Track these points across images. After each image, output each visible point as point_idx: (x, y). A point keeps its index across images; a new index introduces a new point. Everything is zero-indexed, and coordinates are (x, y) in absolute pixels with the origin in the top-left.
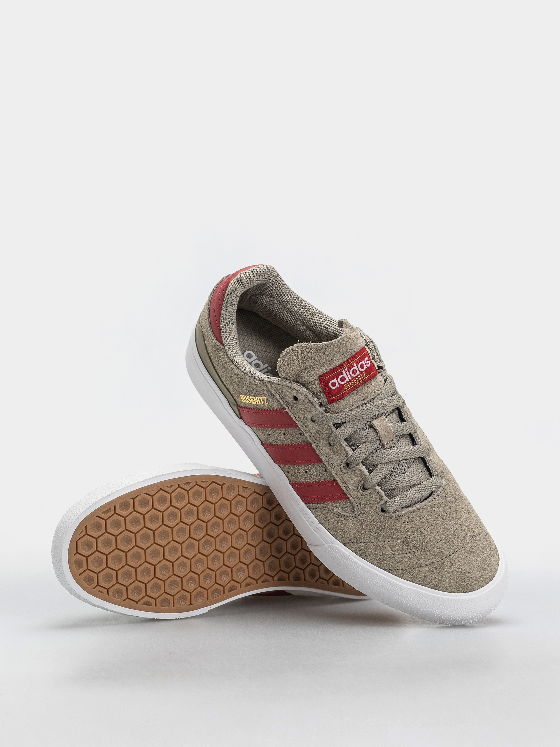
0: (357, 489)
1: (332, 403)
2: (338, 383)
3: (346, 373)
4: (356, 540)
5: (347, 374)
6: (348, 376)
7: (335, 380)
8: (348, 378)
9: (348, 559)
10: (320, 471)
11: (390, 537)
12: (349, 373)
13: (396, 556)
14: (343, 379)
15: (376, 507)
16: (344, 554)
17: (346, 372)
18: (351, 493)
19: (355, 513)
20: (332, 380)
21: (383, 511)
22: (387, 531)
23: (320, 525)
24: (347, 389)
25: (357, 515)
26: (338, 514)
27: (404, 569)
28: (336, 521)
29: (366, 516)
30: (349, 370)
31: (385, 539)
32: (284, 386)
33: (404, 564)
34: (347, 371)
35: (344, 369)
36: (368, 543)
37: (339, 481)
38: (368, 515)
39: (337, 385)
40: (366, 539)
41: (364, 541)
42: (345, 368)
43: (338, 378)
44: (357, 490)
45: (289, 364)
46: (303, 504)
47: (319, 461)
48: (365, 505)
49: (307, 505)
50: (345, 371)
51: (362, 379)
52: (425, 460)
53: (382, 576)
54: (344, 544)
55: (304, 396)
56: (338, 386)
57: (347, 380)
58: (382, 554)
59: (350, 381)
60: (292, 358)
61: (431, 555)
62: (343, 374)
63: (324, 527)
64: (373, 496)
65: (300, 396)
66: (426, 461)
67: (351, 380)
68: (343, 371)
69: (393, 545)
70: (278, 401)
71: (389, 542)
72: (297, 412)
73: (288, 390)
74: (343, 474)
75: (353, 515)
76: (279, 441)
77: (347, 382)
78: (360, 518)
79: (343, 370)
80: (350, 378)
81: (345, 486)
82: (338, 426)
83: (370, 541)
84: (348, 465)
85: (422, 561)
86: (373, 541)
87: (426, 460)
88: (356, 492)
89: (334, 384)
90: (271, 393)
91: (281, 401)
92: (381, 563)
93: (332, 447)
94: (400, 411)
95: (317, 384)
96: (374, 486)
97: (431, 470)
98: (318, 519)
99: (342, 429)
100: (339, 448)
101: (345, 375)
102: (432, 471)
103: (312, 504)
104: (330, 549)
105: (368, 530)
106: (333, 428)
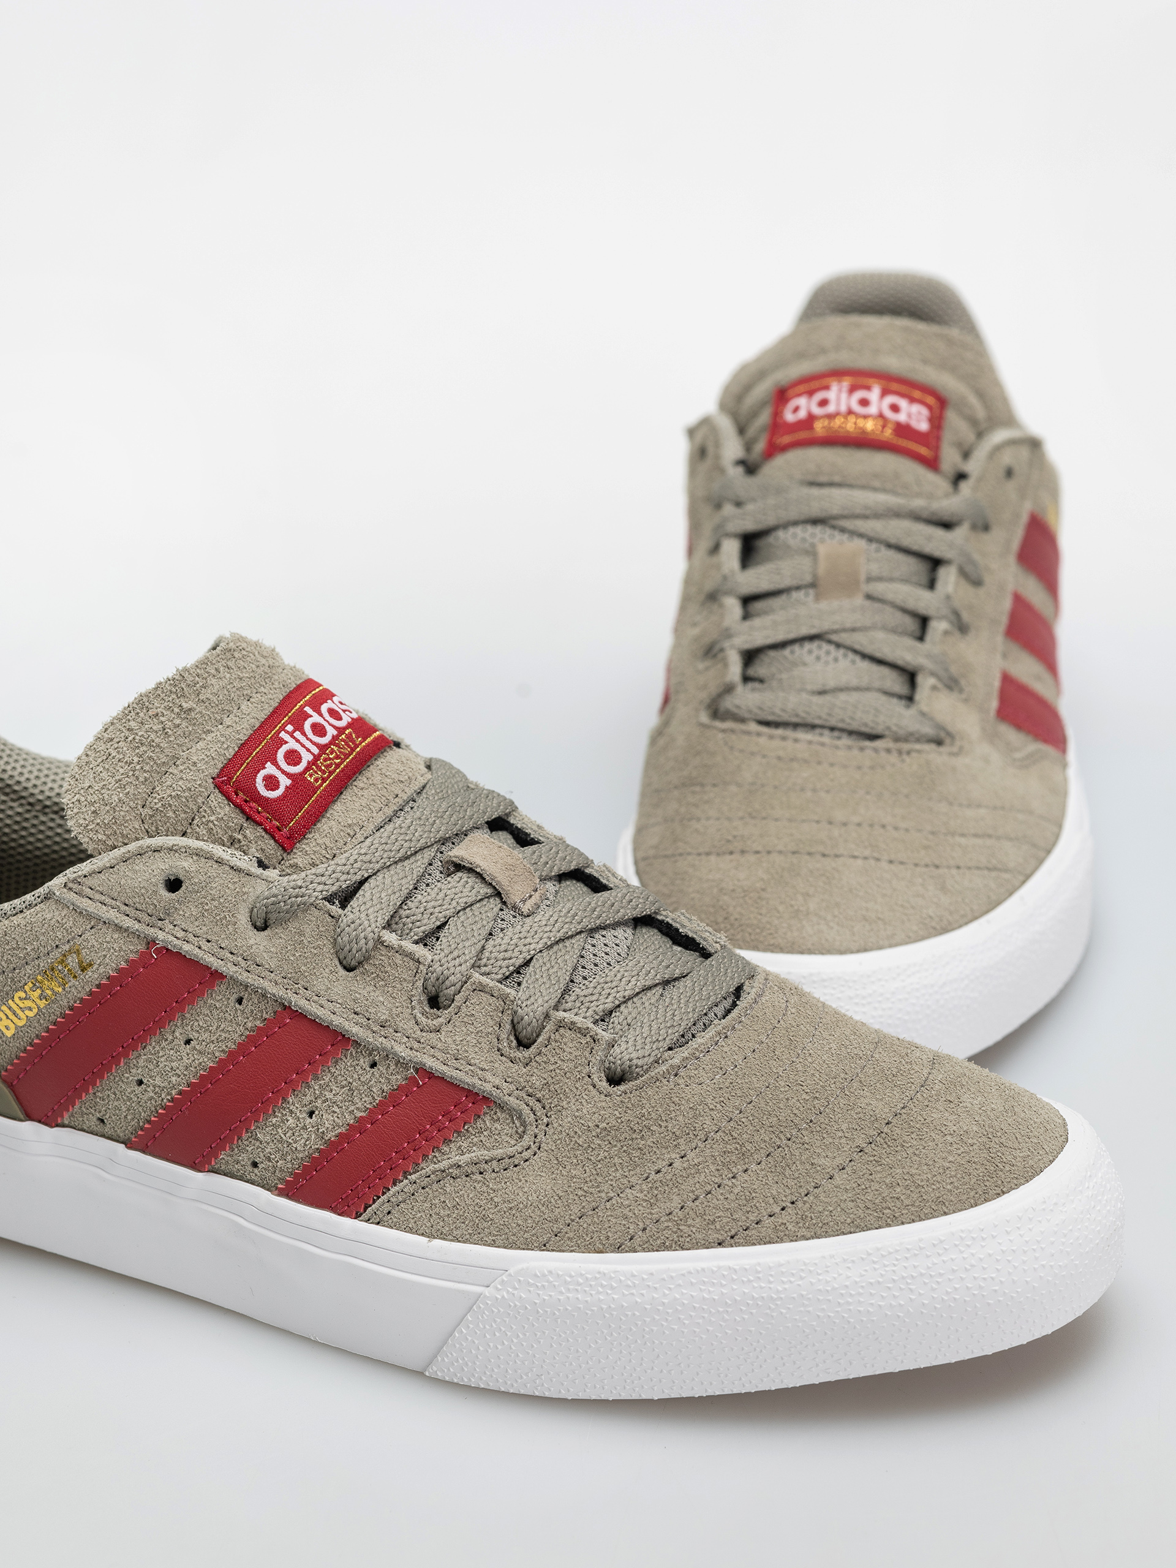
0: (502, 1055)
1: (293, 846)
2: (283, 772)
3: (294, 738)
4: (575, 1210)
5: (298, 741)
6: (303, 746)
7: (270, 769)
8: (308, 750)
9: (581, 1281)
10: (355, 1076)
11: (681, 1141)
12: (304, 734)
13: (730, 1184)
14: (293, 757)
15: (589, 1077)
16: (561, 1273)
17: (291, 735)
18: (488, 1076)
19: (532, 1130)
20: (259, 771)
21: (616, 1079)
22: (661, 1126)
23: (437, 1242)
24: (321, 785)
25: (541, 1136)
26: (478, 1168)
27: (777, 1210)
28: (482, 1193)
29: (570, 1119)
30: (300, 728)
31: (667, 1156)
32: (118, 864)
33: (769, 1195)
34: (294, 731)
35: (283, 728)
36: (621, 1195)
37: (430, 1063)
38: (577, 1114)
39: (285, 782)
40: (605, 1187)
41: (603, 1195)
42: (285, 725)
43: (275, 759)
44: (503, 1058)
45: (102, 792)
46: (347, 1223)
47: (340, 1040)
48: (552, 1088)
49: (365, 1216)
50: (287, 732)
51: (353, 750)
52: (668, 923)
53: (719, 1268)
54: (544, 1247)
55: (195, 858)
56: (288, 782)
57: (306, 757)
58: (683, 1201)
59: (316, 758)
60: (102, 769)
61: (840, 1134)
62: (286, 742)
63: (451, 1240)
64: (563, 1046)
65: (183, 865)
66: (670, 922)
67: (320, 755)
68: (283, 735)
69: (701, 1159)
70: (118, 928)
71: (685, 1159)
72: (197, 923)
73: (137, 868)
74: (433, 1035)
75: (527, 1140)
76: (179, 1076)
77: (309, 762)
78: (556, 1137)
79: (279, 732)
80: (316, 751)
81: (458, 1065)
82: (345, 897)
83: (622, 1187)
84: (434, 1002)
85: (822, 1161)
86: (633, 1180)
87: (668, 919)
88: (502, 1066)
89: (271, 783)
90: (89, 916)
91: (128, 923)
92: (694, 1230)
93: (357, 972)
94: (517, 827)
95: (220, 807)
96: (547, 1016)
97: (698, 939)
98: (421, 1232)
99: (360, 902)
100: (383, 958)
101: (292, 745)
102: (705, 939)
103: (379, 1197)
104: (508, 1292)
105: (599, 1158)
106: (335, 909)
